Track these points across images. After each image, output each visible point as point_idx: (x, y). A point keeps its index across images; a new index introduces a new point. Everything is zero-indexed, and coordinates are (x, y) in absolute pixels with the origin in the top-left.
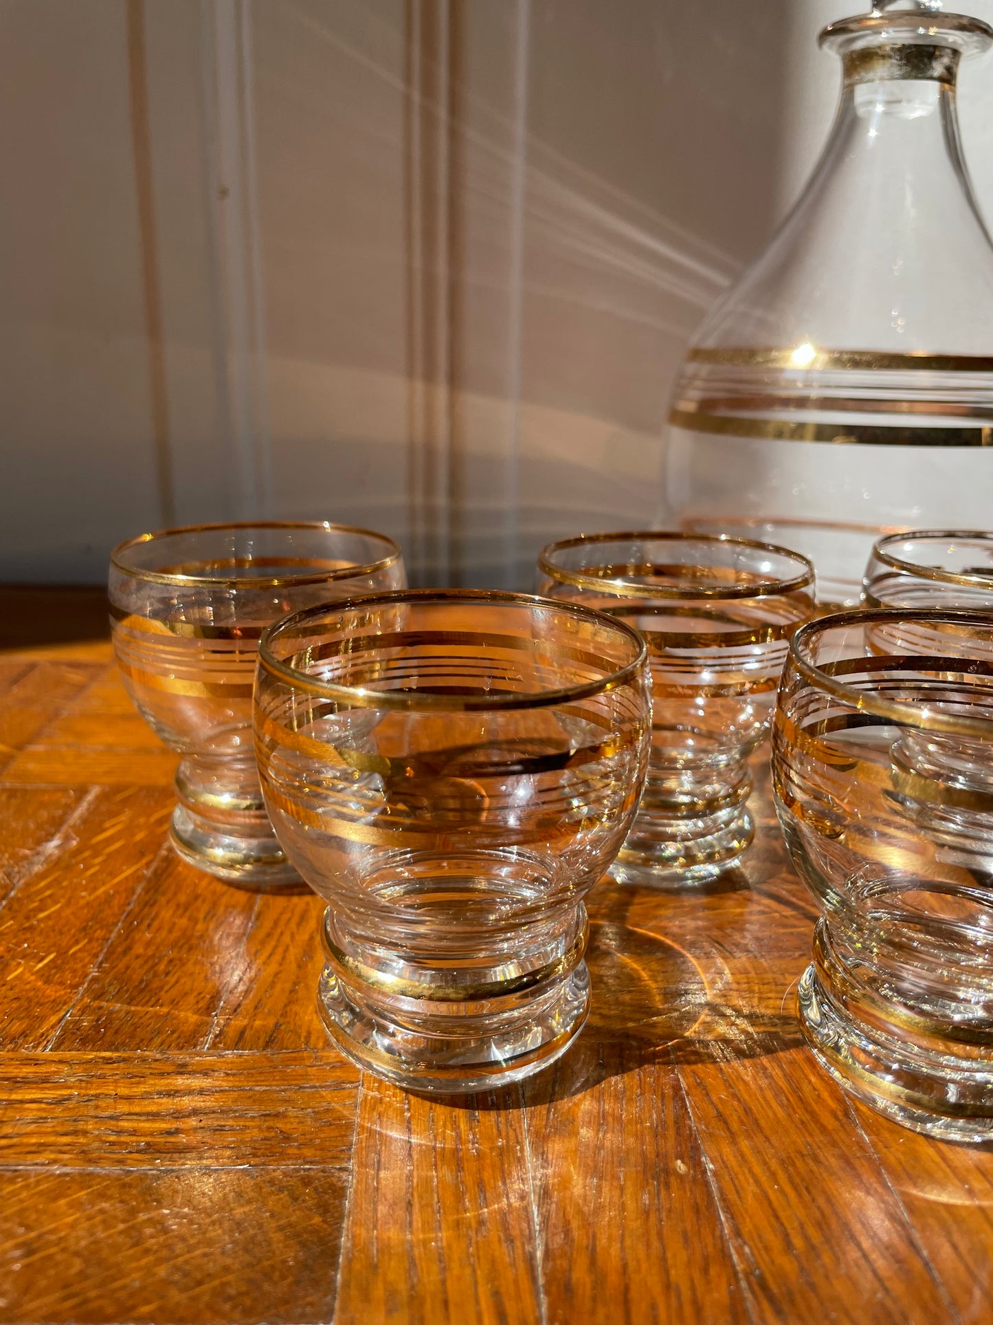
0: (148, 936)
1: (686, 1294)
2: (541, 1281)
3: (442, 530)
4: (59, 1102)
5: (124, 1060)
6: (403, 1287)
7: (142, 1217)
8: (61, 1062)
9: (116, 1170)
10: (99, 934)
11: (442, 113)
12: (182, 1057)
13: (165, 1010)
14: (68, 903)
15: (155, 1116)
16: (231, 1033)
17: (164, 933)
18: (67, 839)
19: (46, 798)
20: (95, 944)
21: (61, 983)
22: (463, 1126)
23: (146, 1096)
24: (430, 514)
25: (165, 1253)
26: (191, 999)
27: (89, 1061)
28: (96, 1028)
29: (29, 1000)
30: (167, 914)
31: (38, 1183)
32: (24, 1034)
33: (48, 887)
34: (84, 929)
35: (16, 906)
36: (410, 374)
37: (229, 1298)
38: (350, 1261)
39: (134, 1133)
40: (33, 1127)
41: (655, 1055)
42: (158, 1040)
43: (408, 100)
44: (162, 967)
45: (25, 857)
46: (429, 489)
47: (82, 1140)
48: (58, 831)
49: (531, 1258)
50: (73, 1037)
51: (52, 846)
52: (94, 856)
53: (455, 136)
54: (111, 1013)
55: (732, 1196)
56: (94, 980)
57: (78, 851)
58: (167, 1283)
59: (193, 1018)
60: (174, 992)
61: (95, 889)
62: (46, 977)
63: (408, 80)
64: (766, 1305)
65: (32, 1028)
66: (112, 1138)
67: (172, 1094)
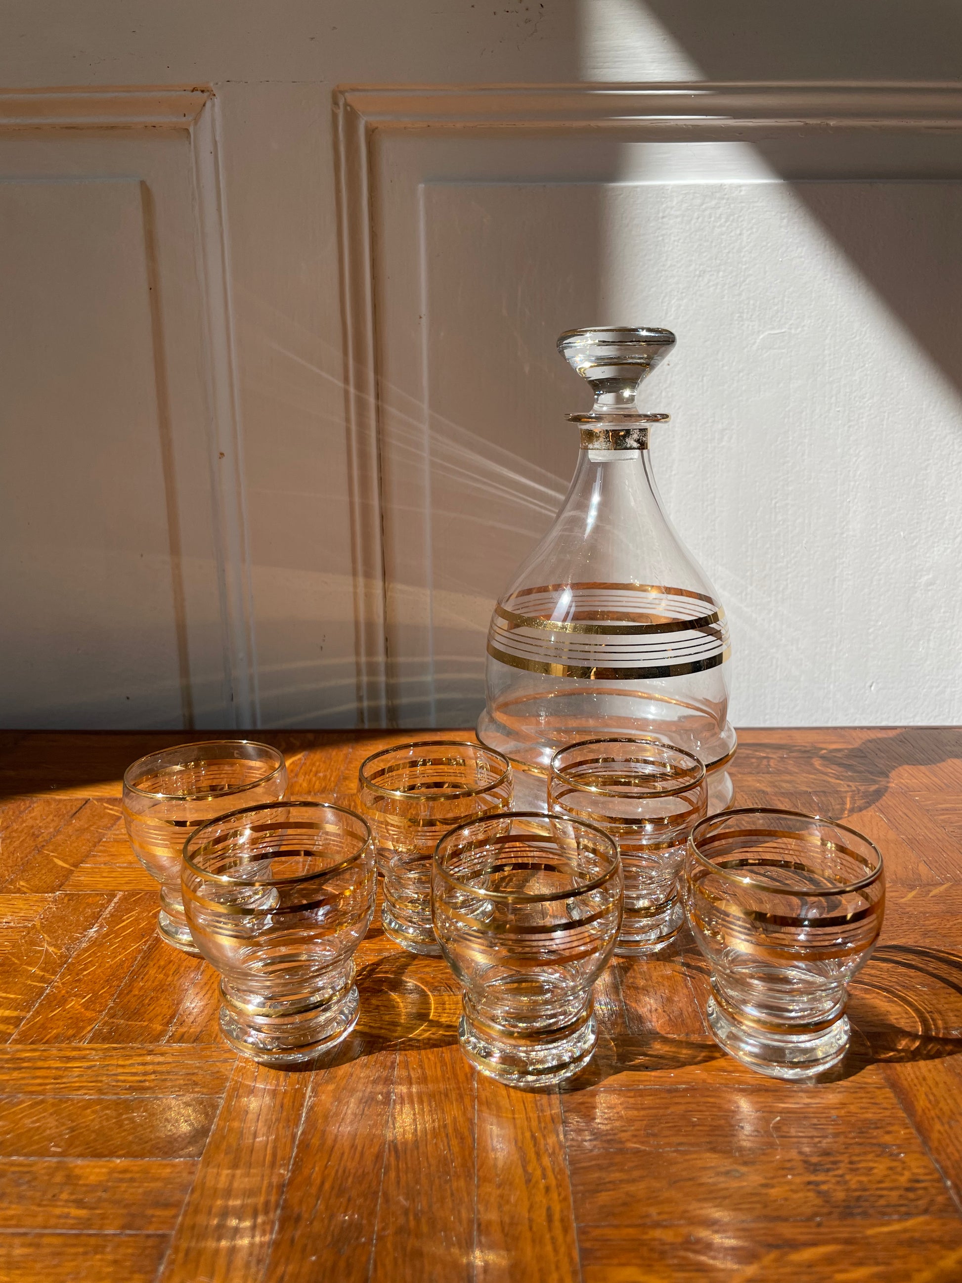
0: (141, 984)
1: (359, 1149)
2: (297, 1142)
3: (382, 679)
4: (89, 1068)
5: (123, 1048)
6: (235, 1145)
7: (124, 1116)
8: (92, 1049)
9: (114, 1097)
10: (115, 983)
11: (372, 400)
12: (151, 1047)
13: (146, 1023)
14: (100, 966)
15: (135, 1074)
16: (178, 1035)
17: (150, 983)
18: (101, 926)
19: (90, 900)
20: (113, 989)
21: (94, 1010)
22: (281, 1079)
23: (132, 1065)
24: (372, 669)
25: (132, 1131)
26: (160, 1018)
27: (106, 1049)
28: (110, 1033)
29: (77, 1018)
30: (152, 972)
31: (78, 1103)
32: (74, 1036)
33: (89, 956)
34: (107, 981)
35: (71, 968)
36: (355, 574)
37: (158, 1148)
38: (213, 1135)
39: (124, 1081)
40: (77, 1079)
41: (389, 1046)
42: (140, 1039)
43: (346, 394)
44: (147, 1001)
45: (77, 939)
46: (371, 652)
47: (100, 1084)
48: (96, 922)
50: (98, 1037)
51: (92, 932)
52: (115, 938)
53: (380, 412)
54: (118, 1025)
56: (111, 1008)
57: (107, 935)
58: (131, 1142)
59: (159, 1028)
60: (152, 1014)
61: (115, 957)
62: (86, 1006)
63: (346, 380)
64: (393, 1153)
65: (78, 1033)
66: (114, 1084)
67: (144, 1064)
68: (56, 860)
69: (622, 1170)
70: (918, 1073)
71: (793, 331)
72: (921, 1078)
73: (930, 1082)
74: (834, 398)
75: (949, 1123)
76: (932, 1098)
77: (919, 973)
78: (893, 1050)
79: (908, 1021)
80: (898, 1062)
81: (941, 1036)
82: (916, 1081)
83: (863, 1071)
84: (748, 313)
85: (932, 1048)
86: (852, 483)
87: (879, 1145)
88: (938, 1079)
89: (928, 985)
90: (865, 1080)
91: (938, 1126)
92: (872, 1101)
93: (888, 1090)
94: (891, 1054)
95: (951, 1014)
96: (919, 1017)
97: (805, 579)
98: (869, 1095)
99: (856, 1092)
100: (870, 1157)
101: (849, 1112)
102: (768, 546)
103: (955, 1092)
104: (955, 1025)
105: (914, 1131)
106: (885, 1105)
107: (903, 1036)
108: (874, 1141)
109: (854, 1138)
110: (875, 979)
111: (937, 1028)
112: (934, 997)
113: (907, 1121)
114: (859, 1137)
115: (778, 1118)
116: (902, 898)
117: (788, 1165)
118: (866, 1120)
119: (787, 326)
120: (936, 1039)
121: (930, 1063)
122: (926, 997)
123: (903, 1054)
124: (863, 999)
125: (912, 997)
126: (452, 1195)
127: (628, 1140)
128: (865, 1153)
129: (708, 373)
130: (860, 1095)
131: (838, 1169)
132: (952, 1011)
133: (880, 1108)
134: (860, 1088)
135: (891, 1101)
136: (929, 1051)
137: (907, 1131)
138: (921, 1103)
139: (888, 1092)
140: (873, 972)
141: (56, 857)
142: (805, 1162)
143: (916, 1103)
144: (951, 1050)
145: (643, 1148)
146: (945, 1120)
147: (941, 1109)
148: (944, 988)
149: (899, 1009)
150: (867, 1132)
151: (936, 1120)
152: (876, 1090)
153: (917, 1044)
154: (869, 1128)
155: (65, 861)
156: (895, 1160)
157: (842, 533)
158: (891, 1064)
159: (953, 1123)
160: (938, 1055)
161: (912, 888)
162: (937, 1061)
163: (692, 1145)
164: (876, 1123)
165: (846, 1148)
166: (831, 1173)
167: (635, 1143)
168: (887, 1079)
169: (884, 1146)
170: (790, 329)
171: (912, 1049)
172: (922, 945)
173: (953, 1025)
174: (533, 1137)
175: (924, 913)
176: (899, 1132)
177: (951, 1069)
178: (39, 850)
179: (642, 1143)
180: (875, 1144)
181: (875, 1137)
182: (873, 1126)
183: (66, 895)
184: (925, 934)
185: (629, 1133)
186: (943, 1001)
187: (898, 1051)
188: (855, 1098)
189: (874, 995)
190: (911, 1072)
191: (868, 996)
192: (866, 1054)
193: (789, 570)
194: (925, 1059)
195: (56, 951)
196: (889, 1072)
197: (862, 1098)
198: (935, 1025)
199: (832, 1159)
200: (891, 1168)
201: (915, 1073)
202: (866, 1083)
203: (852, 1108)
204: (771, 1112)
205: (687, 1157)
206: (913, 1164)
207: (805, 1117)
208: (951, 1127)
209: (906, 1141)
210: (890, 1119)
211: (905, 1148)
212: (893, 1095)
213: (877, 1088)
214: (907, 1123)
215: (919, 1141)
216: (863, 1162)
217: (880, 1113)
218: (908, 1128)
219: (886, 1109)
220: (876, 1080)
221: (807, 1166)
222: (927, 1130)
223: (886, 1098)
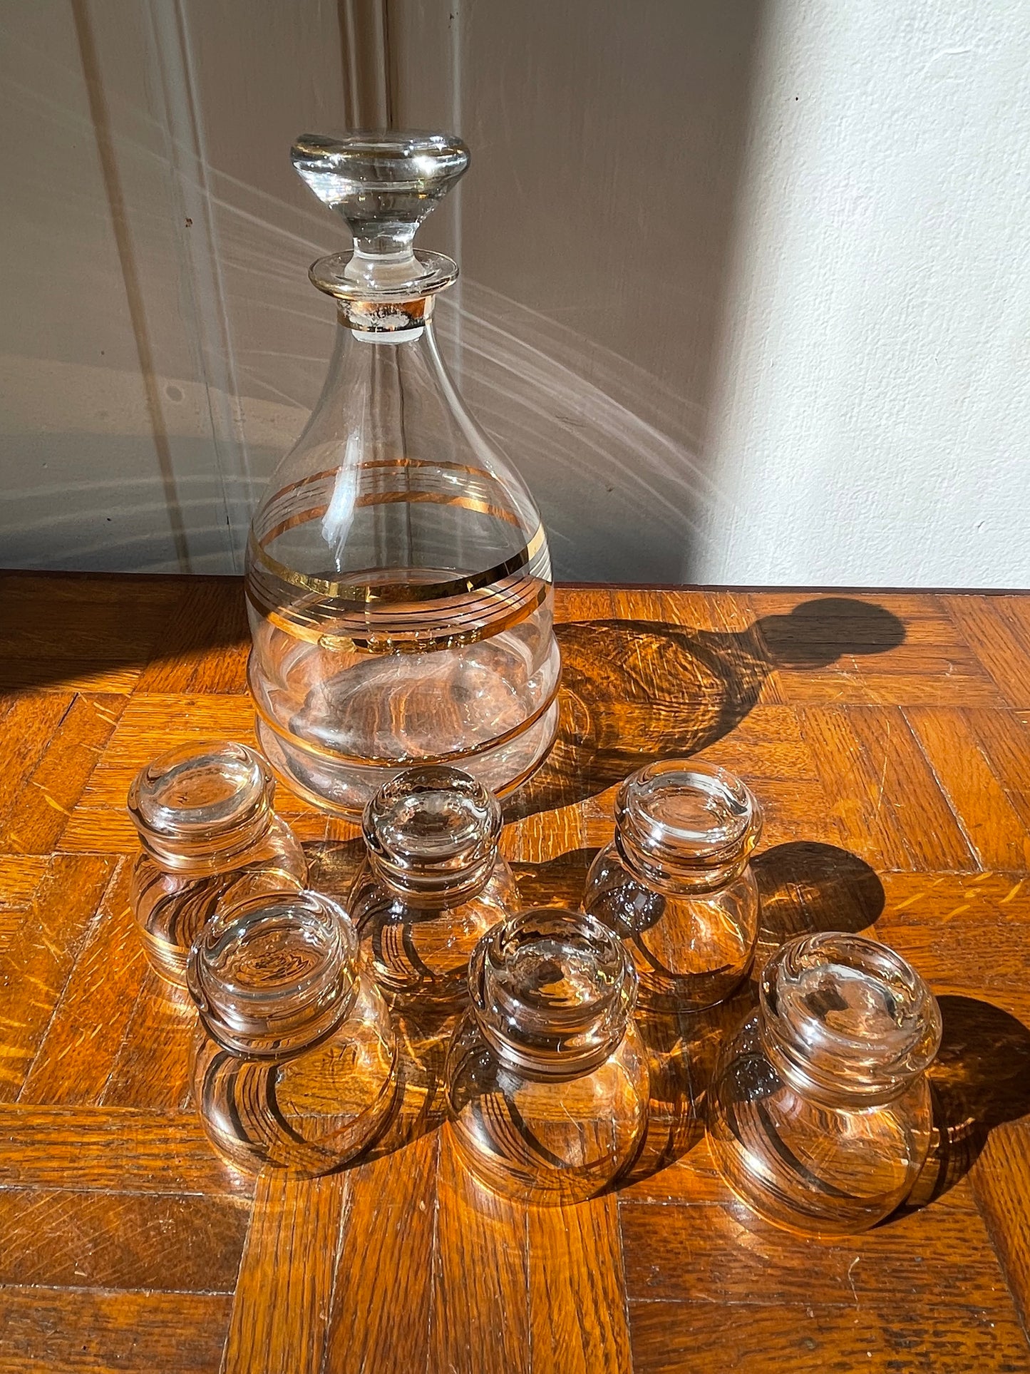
0: (155, 1010)
1: (403, 1285)
2: (336, 1274)
4: (108, 1144)
5: (141, 1114)
7: (150, 1224)
8: (108, 1114)
9: (138, 1193)
10: (127, 1007)
12: (171, 1114)
13: (163, 1075)
14: (107, 979)
15: (156, 1157)
18: (105, 913)
19: (90, 868)
20: (125, 1016)
21: (106, 1050)
23: (152, 1142)
25: (160, 1247)
26: (178, 1066)
27: (123, 1114)
28: (126, 1088)
29: (89, 1064)
31: (99, 1201)
32: (88, 1092)
33: (95, 963)
34: (118, 1003)
35: (78, 980)
38: (247, 1256)
39: (146, 1168)
40: (95, 1162)
42: (160, 1101)
44: (162, 1038)
45: (81, 932)
47: (120, 1172)
48: (99, 906)
49: (335, 1259)
50: (114, 1095)
51: (95, 923)
52: (122, 932)
54: (133, 1077)
55: (443, 1227)
56: (125, 1048)
57: (113, 926)
58: (160, 1265)
59: (178, 1083)
60: (169, 1060)
61: (123, 965)
62: (97, 1044)
65: (91, 1087)
66: (135, 1171)
67: (166, 1141)
68: (48, 798)
69: (688, 1333)
71: (980, 50)
72: (1016, 1201)
74: (1016, 155)
83: (955, 1187)
84: (922, 19)
86: (1014, 277)
87: (967, 1307)
90: (955, 1201)
92: (960, 1235)
93: (978, 1217)
97: (928, 399)
98: (957, 1226)
99: (943, 1221)
100: (957, 1325)
101: (934, 1253)
102: (889, 356)
105: (1006, 1287)
106: (975, 1243)
108: (961, 1300)
109: (939, 1295)
113: (999, 1270)
114: (946, 1294)
115: (858, 1259)
116: (1004, 897)
117: (867, 1334)
118: (955, 1265)
119: (974, 42)
126: (505, 1360)
127: (694, 1286)
128: (952, 1320)
129: (849, 113)
130: (947, 1225)
131: (922, 1342)
133: (968, 1248)
134: (948, 1214)
135: (983, 1236)
137: (999, 1286)
138: (1015, 1240)
139: (980, 1222)
141: (48, 793)
142: (885, 1330)
143: (1009, 1241)
145: (710, 1299)
150: (955, 1287)
152: (965, 1218)
154: (957, 1279)
155: (58, 799)
156: (985, 1333)
157: (987, 342)
164: (965, 1272)
165: (932, 1310)
166: (913, 1351)
167: (701, 1291)
168: (978, 1201)
169: (972, 1309)
170: (978, 46)
174: (590, 1275)
176: (988, 1288)
178: (27, 779)
179: (708, 1290)
180: (961, 1306)
181: (963, 1295)
182: (961, 1276)
183: (64, 857)
185: (695, 1276)
188: (943, 1230)
193: (910, 387)
195: (59, 952)
197: (949, 1230)
199: (915, 1326)
200: (979, 1345)
202: (956, 1207)
203: (939, 1246)
204: (850, 1249)
205: (758, 1316)
206: (1005, 1341)
207: (887, 1258)
209: (997, 1302)
210: (980, 1266)
211: (995, 1314)
212: (983, 1226)
213: (966, 1214)
214: (999, 1274)
215: (1011, 1302)
216: (949, 1334)
217: (970, 1256)
218: (998, 1281)
219: (975, 1249)
220: (966, 1202)
221: (887, 1338)
222: (1021, 1285)
223: (977, 1231)
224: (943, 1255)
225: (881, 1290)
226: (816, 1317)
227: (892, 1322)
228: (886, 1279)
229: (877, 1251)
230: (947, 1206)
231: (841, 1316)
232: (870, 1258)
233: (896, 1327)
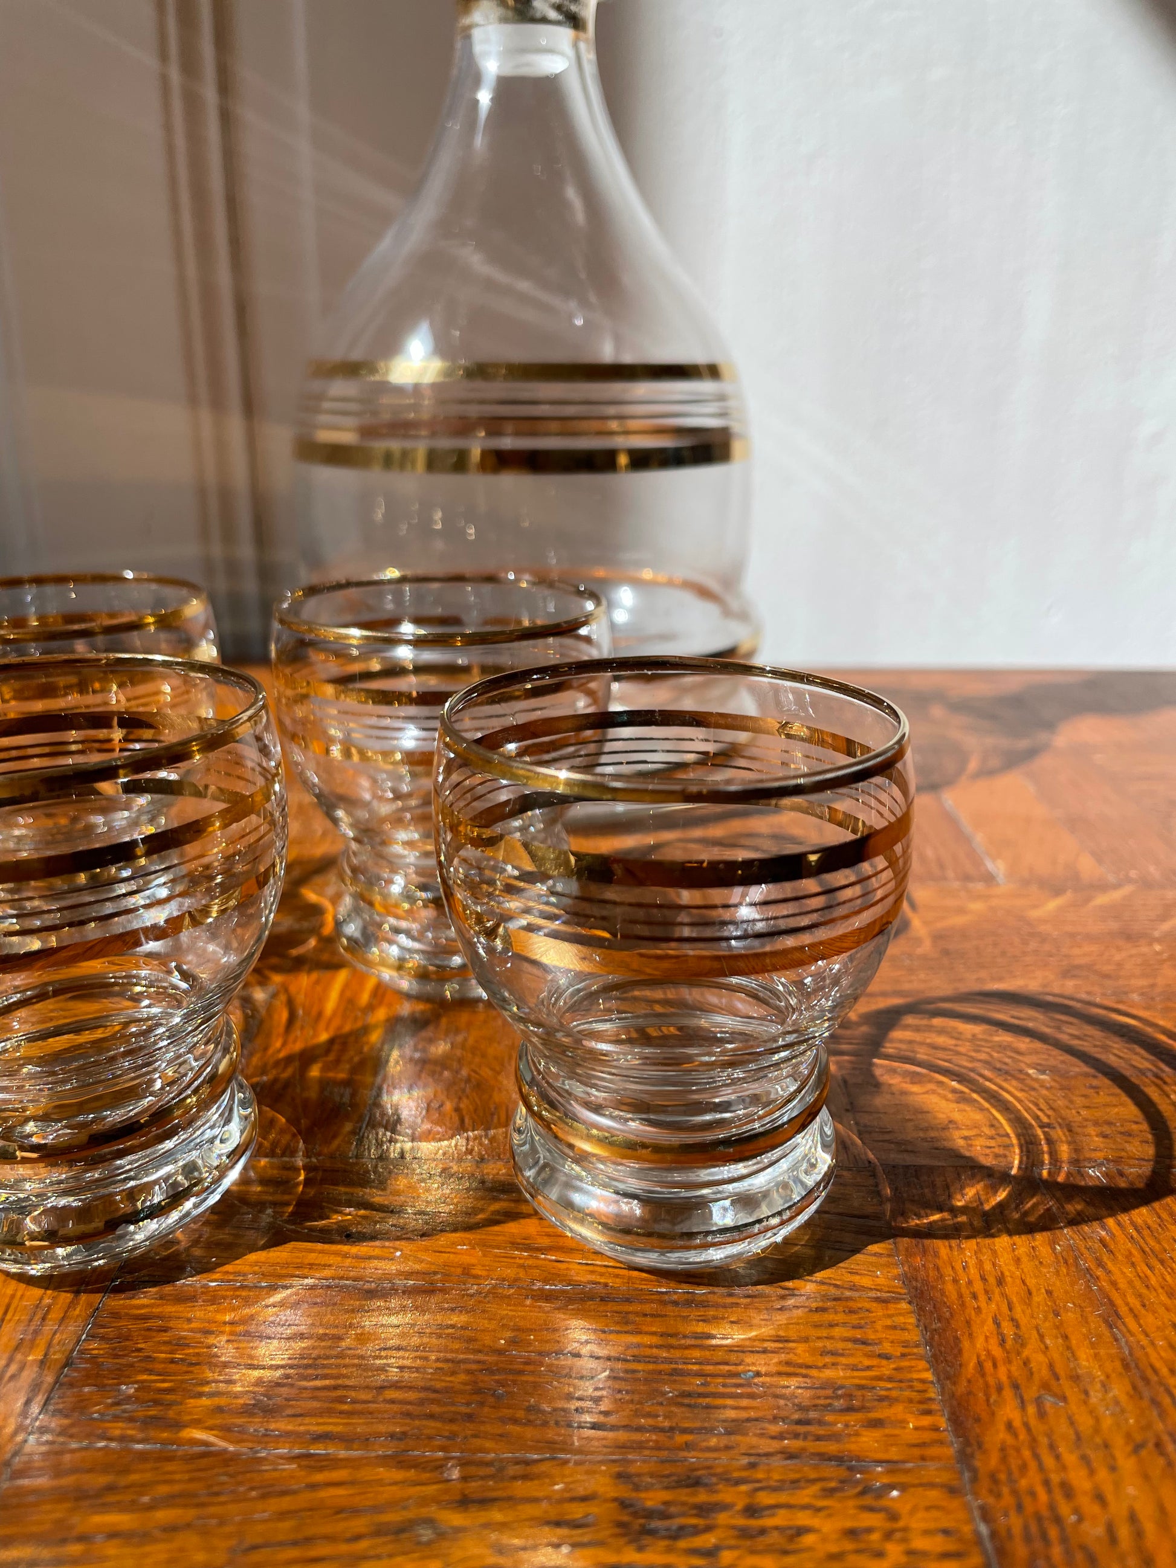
36: (193, 401)
43: (165, 80)
46: (229, 536)
63: (164, 56)
70: (988, 1266)
72: (992, 1280)
73: (1013, 1289)
75: (1039, 1402)
76: (1008, 1330)
77: (1038, 1045)
78: (940, 1210)
79: (992, 1143)
80: (946, 1237)
81: (1061, 1179)
82: (978, 1286)
83: (859, 1257)
85: (1034, 1206)
87: (839, 1459)
88: (1031, 1282)
89: (1053, 1070)
90: (856, 1279)
91: (1010, 1411)
92: (857, 1334)
93: (904, 1305)
94: (936, 1217)
95: (1092, 1130)
96: (1018, 1136)
98: (854, 1319)
99: (823, 1310)
100: (805, 1495)
101: (788, 1363)
103: (1070, 1316)
104: (1099, 1155)
105: (943, 1423)
106: (887, 1348)
107: (973, 1176)
108: (832, 1448)
109: (780, 1437)
110: (941, 1054)
111: (1055, 1160)
112: (1060, 1093)
113: (933, 1392)
114: (796, 1436)
115: (604, 1375)
117: (577, 1511)
118: (831, 1385)
120: (1050, 1186)
121: (1021, 1241)
122: (1044, 1092)
123: (963, 1219)
124: (904, 1093)
125: (1011, 1092)
128: (795, 1484)
131: (709, 1529)
132: (1096, 1123)
133: (869, 1356)
134: (836, 1299)
135: (906, 1336)
136: (1026, 1214)
137: (926, 1421)
138: (980, 1343)
139: (904, 1313)
140: (941, 1040)
142: (623, 1504)
143: (966, 1344)
144: (1079, 1213)
145: (222, 1444)
146: (1031, 1393)
147: (1026, 1363)
148: (1086, 1075)
149: (978, 1116)
150: (818, 1422)
151: (1008, 1393)
152: (874, 1305)
153: (1002, 1195)
154: (830, 1409)
156: (871, 1509)
158: (927, 1242)
159: (1048, 1401)
160: (1046, 1224)
161: (1058, 892)
162: (1040, 1238)
163: (346, 1440)
164: (850, 1396)
165: (752, 1466)
166: (682, 1544)
168: (908, 1279)
169: (851, 1464)
171: (987, 1207)
172: (1056, 991)
173: (1093, 1155)
175: (1072, 935)
176: (903, 1423)
177: (1070, 1260)
179: (225, 1431)
181: (835, 1437)
182: (839, 1404)
184: (1068, 972)
186: (1079, 1101)
187: (954, 1211)
188: (817, 1326)
189: (931, 1086)
190: (972, 1262)
191: (915, 1088)
192: (877, 1217)
194: (1010, 1234)
196: (918, 1261)
197: (833, 1326)
198: (1053, 1154)
199: (702, 1497)
200: (852, 1533)
201: (980, 1263)
202: (853, 1288)
203: (801, 1353)
205: (319, 1477)
206: (918, 1522)
207: (675, 1372)
208: (1042, 1414)
209: (917, 1452)
210: (889, 1386)
211: (907, 1471)
212: (912, 1320)
213: (877, 1300)
214: (930, 1399)
215: (951, 1451)
216: (782, 1512)
217: (869, 1368)
218: (928, 1412)
219: (887, 1357)
220: (881, 1281)
221: (625, 1518)
222: (978, 1420)
223: (894, 1328)
224: (808, 1367)
225: (640, 1429)
226: (464, 1479)
227: (648, 1488)
228: (661, 1410)
229: (655, 1360)
230: (836, 1286)
231: (525, 1477)
232: (634, 1371)
233: (653, 1499)
